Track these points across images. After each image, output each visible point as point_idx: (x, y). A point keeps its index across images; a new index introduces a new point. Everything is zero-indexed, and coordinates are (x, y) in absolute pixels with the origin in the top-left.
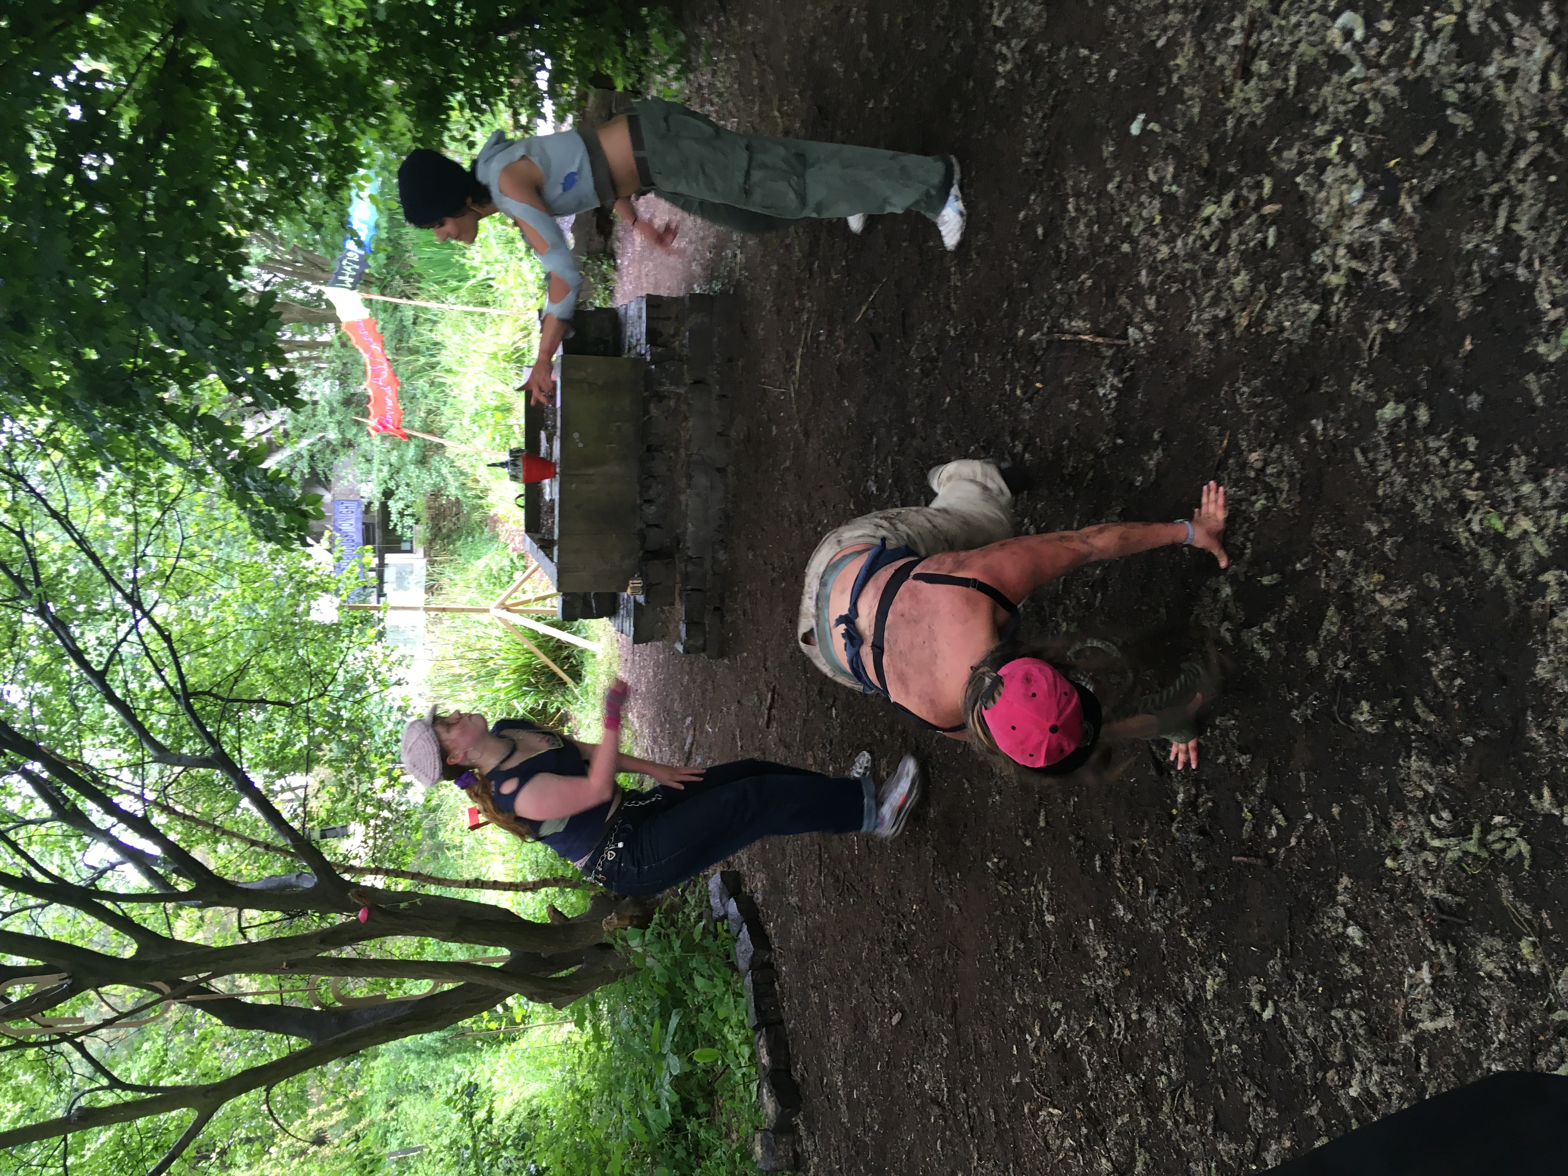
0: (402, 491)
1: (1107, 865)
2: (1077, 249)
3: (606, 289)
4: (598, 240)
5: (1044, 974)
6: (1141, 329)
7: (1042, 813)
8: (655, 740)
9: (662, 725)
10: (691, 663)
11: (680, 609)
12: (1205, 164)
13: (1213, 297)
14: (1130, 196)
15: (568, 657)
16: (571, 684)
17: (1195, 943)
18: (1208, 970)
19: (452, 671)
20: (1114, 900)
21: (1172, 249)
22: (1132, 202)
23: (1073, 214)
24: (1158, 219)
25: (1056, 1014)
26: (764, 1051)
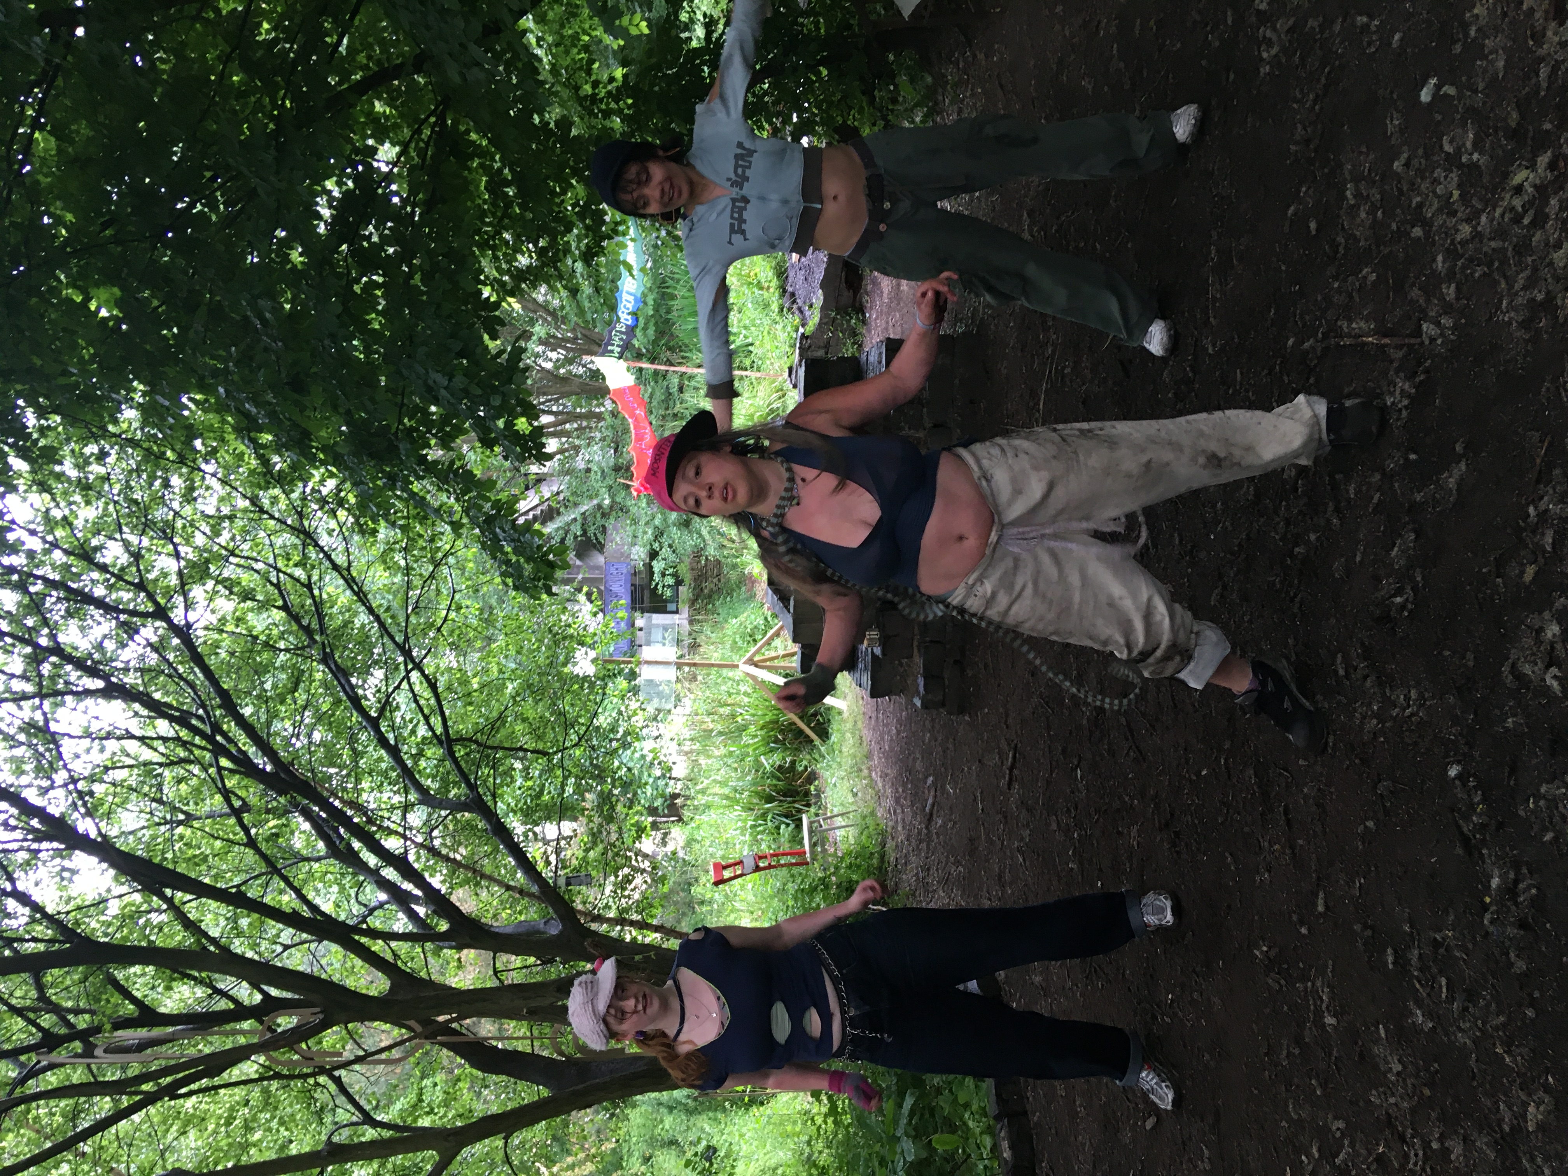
0: (665, 552)
1: (1401, 960)
2: (1357, 240)
3: (854, 343)
4: (847, 295)
5: (1324, 1086)
6: (1438, 324)
7: (1321, 895)
8: (897, 801)
9: (904, 785)
10: (933, 720)
11: (918, 661)
12: (1513, 124)
13: (1528, 278)
14: (1421, 173)
15: (815, 715)
16: (817, 741)
17: (1515, 1061)
18: (1530, 1095)
19: (704, 726)
20: (1411, 1004)
21: (1475, 228)
22: (1423, 178)
23: (1352, 202)
24: (1456, 194)
25: (1338, 1134)
26: (1005, 1145)
